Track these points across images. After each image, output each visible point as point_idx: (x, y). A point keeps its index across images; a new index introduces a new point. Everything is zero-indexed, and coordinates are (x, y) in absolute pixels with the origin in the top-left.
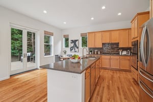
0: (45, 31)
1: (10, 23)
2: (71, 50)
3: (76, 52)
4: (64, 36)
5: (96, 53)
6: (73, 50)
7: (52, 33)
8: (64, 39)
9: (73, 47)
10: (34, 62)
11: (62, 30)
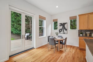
0: (40, 16)
1: (9, 5)
2: (60, 32)
3: (64, 33)
4: (54, 20)
5: (88, 35)
6: (62, 32)
7: (45, 18)
8: (53, 23)
9: (62, 29)
10: (31, 40)
11: (52, 16)
